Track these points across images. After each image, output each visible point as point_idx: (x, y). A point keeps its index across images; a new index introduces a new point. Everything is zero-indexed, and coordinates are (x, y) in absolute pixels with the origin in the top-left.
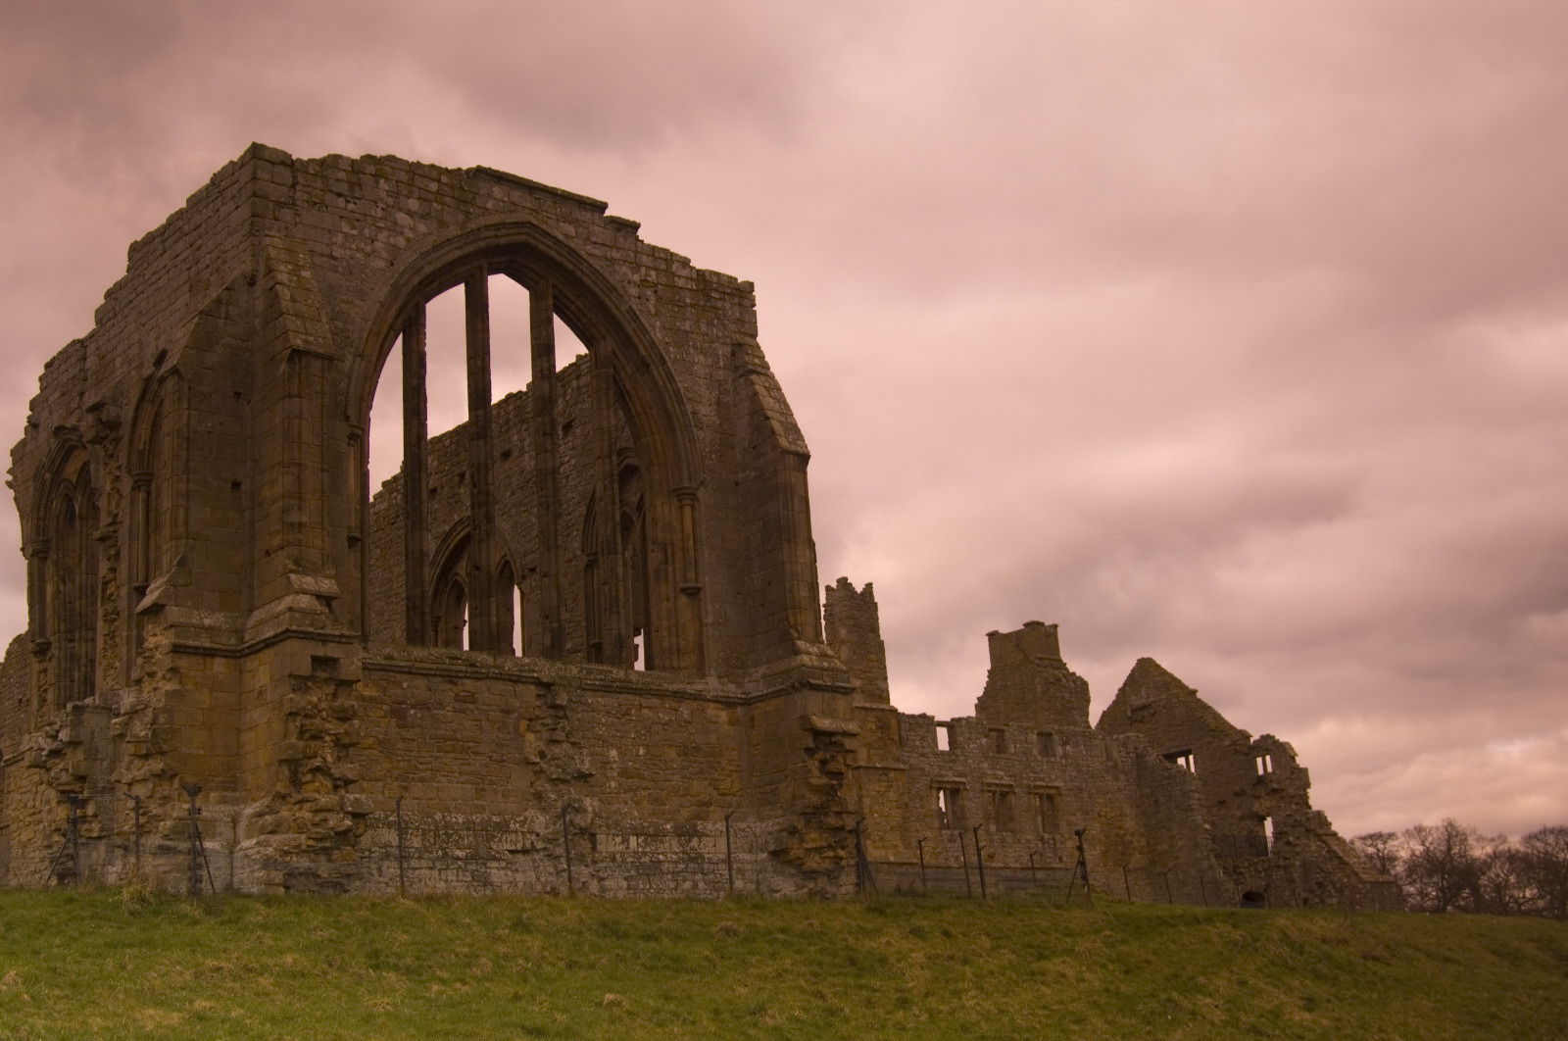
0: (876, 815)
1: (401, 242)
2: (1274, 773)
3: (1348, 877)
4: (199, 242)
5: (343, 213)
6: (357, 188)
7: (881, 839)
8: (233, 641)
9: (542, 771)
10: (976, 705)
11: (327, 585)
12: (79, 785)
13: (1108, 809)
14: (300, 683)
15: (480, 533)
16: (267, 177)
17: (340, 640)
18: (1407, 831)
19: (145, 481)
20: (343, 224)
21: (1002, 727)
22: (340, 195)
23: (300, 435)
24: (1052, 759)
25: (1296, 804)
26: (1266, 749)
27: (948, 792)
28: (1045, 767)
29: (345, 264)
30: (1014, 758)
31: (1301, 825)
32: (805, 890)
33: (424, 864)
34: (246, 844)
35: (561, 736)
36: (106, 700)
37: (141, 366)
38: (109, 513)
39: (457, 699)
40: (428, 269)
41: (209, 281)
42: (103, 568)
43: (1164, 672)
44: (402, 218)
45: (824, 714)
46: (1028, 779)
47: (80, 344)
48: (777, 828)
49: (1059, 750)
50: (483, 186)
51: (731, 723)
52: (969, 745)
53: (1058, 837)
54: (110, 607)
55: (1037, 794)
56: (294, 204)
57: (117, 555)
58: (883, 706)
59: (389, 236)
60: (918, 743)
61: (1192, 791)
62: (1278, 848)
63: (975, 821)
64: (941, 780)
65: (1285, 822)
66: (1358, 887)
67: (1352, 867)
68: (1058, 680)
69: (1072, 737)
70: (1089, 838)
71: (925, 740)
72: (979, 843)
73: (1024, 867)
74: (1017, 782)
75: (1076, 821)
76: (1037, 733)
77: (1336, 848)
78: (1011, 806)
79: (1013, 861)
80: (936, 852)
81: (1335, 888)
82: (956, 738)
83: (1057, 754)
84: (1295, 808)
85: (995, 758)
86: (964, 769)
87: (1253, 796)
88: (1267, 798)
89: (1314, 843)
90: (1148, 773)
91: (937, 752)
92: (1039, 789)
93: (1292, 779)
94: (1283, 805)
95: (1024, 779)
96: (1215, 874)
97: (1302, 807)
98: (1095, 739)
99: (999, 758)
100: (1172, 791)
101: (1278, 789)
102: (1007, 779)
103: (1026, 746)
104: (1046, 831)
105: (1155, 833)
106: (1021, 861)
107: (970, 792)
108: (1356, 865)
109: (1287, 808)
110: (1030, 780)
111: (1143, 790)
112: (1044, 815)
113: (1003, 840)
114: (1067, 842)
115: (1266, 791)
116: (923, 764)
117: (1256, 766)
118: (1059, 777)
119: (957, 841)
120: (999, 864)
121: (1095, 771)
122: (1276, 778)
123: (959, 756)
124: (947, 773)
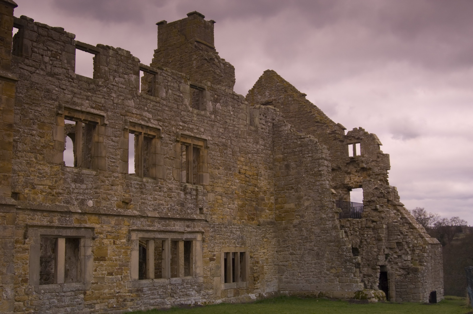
13: (247, 168)
24: (203, 113)
25: (380, 180)
26: (358, 139)
28: (195, 118)
30: (165, 103)
31: (384, 197)
43: (283, 81)
46: (177, 126)
53: (200, 188)
55: (183, 143)
62: (367, 213)
63: (111, 161)
64: (73, 108)
65: (374, 193)
66: (425, 247)
67: (419, 231)
68: (212, 59)
69: (222, 97)
70: (229, 192)
71: (57, 59)
72: (113, 187)
73: (162, 217)
74: (164, 128)
75: (219, 175)
76: (191, 85)
77: (406, 216)
78: (155, 151)
79: (151, 209)
80: (54, 193)
81: (409, 247)
82: (100, 67)
83: (208, 109)
84: (380, 183)
85: (144, 98)
86: (105, 102)
87: (345, 172)
88: (356, 174)
89: (392, 211)
90: (282, 141)
91: (73, 76)
92: (187, 138)
93: (377, 161)
94: (372, 180)
95: (173, 126)
96: (339, 235)
97: (384, 183)
98: (242, 103)
99: (147, 99)
100: (304, 157)
101: (366, 168)
102: (154, 123)
103: (178, 94)
104: (189, 181)
105: (284, 193)
106: (160, 210)
107: (109, 129)
108: (420, 230)
109: (375, 183)
110: (178, 129)
111: (276, 155)
112: (189, 166)
113: (143, 186)
114: (209, 194)
115: (356, 169)
116: (51, 86)
117: (348, 151)
118: (207, 130)
119: (85, 182)
120: (135, 212)
121: (240, 132)
122: (365, 160)
123: (101, 86)
124: (83, 102)
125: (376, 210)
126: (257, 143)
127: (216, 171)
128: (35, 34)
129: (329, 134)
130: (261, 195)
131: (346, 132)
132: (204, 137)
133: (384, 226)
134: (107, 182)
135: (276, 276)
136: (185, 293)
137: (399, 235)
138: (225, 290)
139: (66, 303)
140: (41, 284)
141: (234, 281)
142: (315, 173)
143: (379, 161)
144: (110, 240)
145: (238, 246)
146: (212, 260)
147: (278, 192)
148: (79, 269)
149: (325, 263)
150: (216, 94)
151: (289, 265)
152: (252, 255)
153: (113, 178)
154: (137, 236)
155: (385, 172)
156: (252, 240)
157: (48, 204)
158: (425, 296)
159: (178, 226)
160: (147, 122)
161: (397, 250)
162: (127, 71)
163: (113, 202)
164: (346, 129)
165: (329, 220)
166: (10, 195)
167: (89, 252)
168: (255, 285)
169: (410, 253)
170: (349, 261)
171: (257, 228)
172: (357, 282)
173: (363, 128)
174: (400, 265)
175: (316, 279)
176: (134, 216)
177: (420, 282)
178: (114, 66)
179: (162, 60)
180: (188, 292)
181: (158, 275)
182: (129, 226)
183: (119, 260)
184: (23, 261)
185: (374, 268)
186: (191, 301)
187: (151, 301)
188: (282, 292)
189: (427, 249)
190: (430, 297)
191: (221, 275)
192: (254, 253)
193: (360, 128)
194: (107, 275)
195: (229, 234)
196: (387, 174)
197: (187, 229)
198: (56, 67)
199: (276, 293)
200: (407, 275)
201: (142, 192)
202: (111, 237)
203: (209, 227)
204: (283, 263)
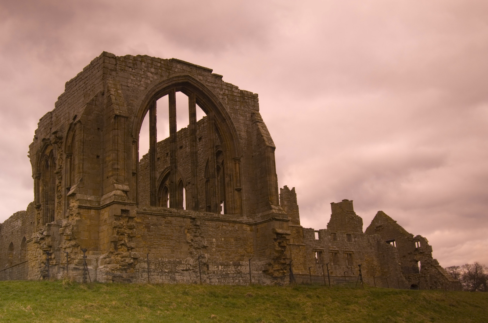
0: (296, 260)
1: (149, 82)
2: (421, 247)
3: (444, 280)
4: (87, 82)
5: (132, 73)
6: (135, 65)
7: (297, 267)
8: (97, 205)
9: (192, 245)
10: (327, 226)
11: (126, 188)
12: (49, 249)
14: (117, 218)
15: (173, 172)
16: (108, 62)
17: (130, 204)
18: (463, 266)
19: (70, 155)
20: (131, 76)
21: (335, 232)
22: (130, 67)
23: (118, 141)
24: (351, 242)
25: (428, 257)
26: (419, 240)
27: (318, 253)
28: (349, 245)
29: (132, 88)
30: (339, 242)
31: (429, 263)
32: (274, 283)
33: (155, 274)
34: (100, 267)
35: (198, 234)
36: (58, 222)
37: (69, 120)
38: (59, 165)
39: (166, 223)
40: (157, 90)
41: (90, 94)
42: (57, 182)
43: (386, 215)
44: (149, 74)
45: (280, 228)
47: (50, 113)
48: (265, 263)
49: (353, 240)
50: (174, 65)
51: (251, 231)
52: (325, 238)
53: (353, 267)
54: (59, 194)
56: (116, 70)
57: (61, 178)
58: (298, 226)
59: (145, 80)
60: (309, 237)
61: (395, 253)
62: (422, 271)
63: (327, 262)
64: (316, 249)
65: (424, 262)
69: (357, 236)
71: (311, 236)
72: (328, 268)
73: (342, 276)
77: (441, 271)
78: (338, 257)
86: (323, 246)
87: (414, 255)
88: (419, 255)
89: (434, 269)
90: (381, 247)
91: (315, 240)
92: (347, 252)
93: (427, 249)
94: (425, 257)
97: (430, 258)
98: (365, 236)
99: (334, 242)
101: (422, 252)
102: (337, 249)
103: (343, 238)
104: (349, 265)
105: (383, 266)
106: (341, 274)
107: (325, 253)
111: (379, 252)
112: (349, 260)
113: (336, 268)
114: (356, 268)
115: (419, 253)
116: (310, 244)
117: (415, 245)
118: (353, 248)
119: (321, 268)
120: (334, 275)
121: (364, 246)
122: (421, 249)
123: (321, 241)
124: (318, 247)
125: (425, 269)
126: (372, 249)
127: (357, 261)
129: (406, 239)
132: (352, 250)
133: (428, 276)
134: (326, 267)
137: (436, 279)
147: (381, 266)
150: (355, 236)
160: (335, 249)
161: (435, 285)
162: (328, 235)
164: (414, 236)
169: (440, 285)
171: (374, 279)
178: (324, 235)
189: (449, 284)
193: (419, 235)
196: (431, 254)
198: (311, 239)
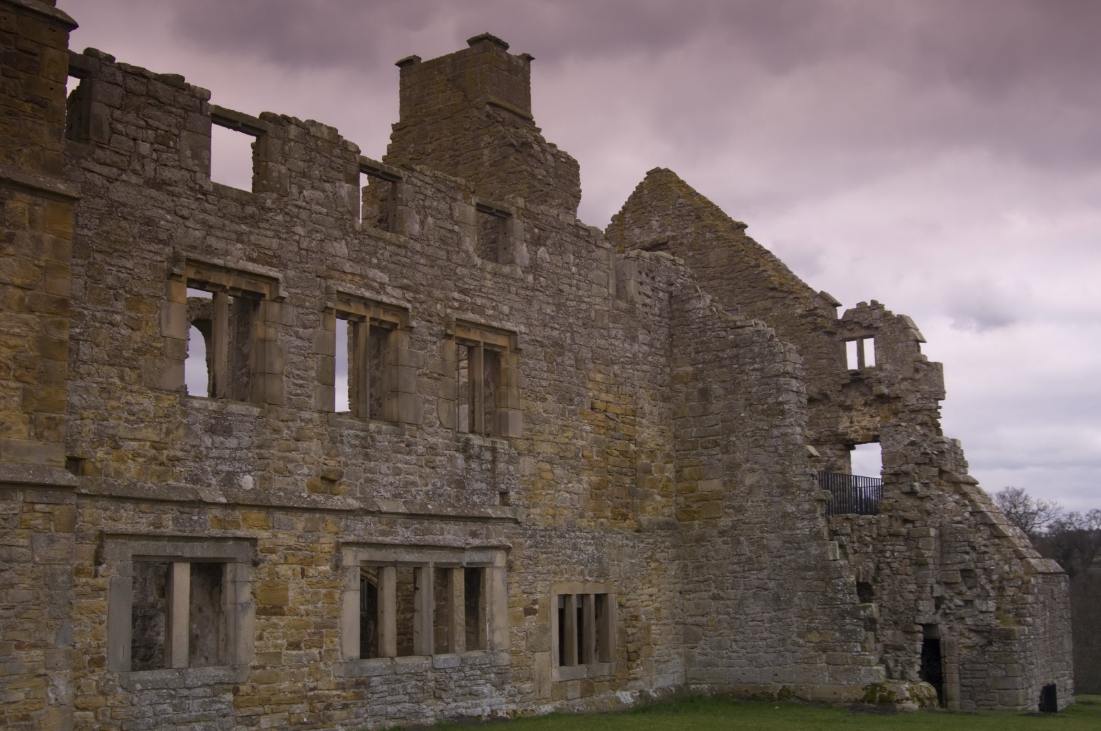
2: (879, 366)
25: (921, 424)
26: (869, 327)
28: (488, 283)
30: (418, 247)
43: (692, 193)
46: (447, 301)
52: (305, 189)
55: (462, 341)
62: (892, 501)
63: (295, 384)
64: (207, 261)
65: (907, 454)
66: (1029, 581)
67: (1013, 544)
68: (526, 145)
69: (551, 232)
70: (569, 454)
71: (169, 147)
72: (299, 443)
73: (414, 512)
74: (418, 305)
75: (545, 415)
76: (478, 205)
77: (983, 508)
78: (397, 360)
79: (388, 495)
80: (163, 458)
81: (991, 582)
82: (267, 165)
83: (518, 261)
84: (922, 432)
85: (370, 237)
86: (281, 247)
87: (839, 406)
88: (865, 411)
89: (950, 496)
90: (691, 334)
91: (206, 187)
92: (469, 330)
93: (915, 380)
94: (903, 424)
95: (438, 300)
96: (825, 553)
97: (931, 431)
98: (598, 247)
99: (378, 239)
100: (743, 372)
101: (888, 396)
102: (394, 294)
103: (449, 227)
104: (476, 428)
105: (696, 455)
106: (409, 496)
107: (290, 308)
108: (1016, 541)
109: (910, 430)
110: (450, 307)
111: (678, 367)
112: (477, 394)
113: (369, 440)
114: (522, 459)
115: (865, 398)
116: (155, 210)
117: (845, 356)
118: (518, 310)
119: (235, 433)
120: (351, 501)
122: (886, 376)
123: (270, 210)
124: (229, 246)
125: (912, 493)
127: (539, 406)
128: (118, 92)
129: (802, 316)
130: (644, 460)
131: (840, 313)
132: (509, 326)
133: (933, 532)
134: (286, 431)
135: (680, 650)
136: (466, 689)
137: (967, 553)
138: (560, 682)
139: (194, 713)
140: (134, 669)
141: (580, 662)
142: (769, 408)
143: (919, 380)
144: (295, 566)
145: (590, 579)
146: (529, 611)
147: (682, 452)
148: (222, 636)
149: (794, 619)
150: (536, 227)
151: (710, 624)
152: (623, 601)
153: (299, 424)
154: (356, 557)
155: (934, 406)
156: (622, 564)
157: (151, 485)
158: (1029, 697)
159: (452, 534)
160: (378, 293)
161: (964, 589)
162: (330, 175)
163: (299, 478)
164: (841, 305)
165: (803, 519)
166: (64, 465)
167: (245, 595)
168: (631, 672)
169: (992, 594)
170: (848, 613)
171: (635, 537)
172: (869, 663)
173: (880, 302)
174: (969, 623)
175: (773, 656)
176: (348, 511)
177: (1017, 663)
178: (301, 163)
179: (411, 148)
180: (475, 688)
181: (406, 647)
182: (337, 533)
183: (316, 614)
184: (93, 616)
185: (910, 630)
186: (483, 708)
187: (390, 709)
188: (693, 687)
189: (1034, 586)
190: (1040, 697)
191: (550, 648)
192: (628, 597)
193: (874, 303)
194: (287, 649)
195: (569, 552)
196: (939, 410)
197: (471, 540)
198: (166, 165)
199: (679, 688)
200: (986, 646)
201: (366, 455)
202: (295, 560)
203: (524, 535)
204: (694, 618)
